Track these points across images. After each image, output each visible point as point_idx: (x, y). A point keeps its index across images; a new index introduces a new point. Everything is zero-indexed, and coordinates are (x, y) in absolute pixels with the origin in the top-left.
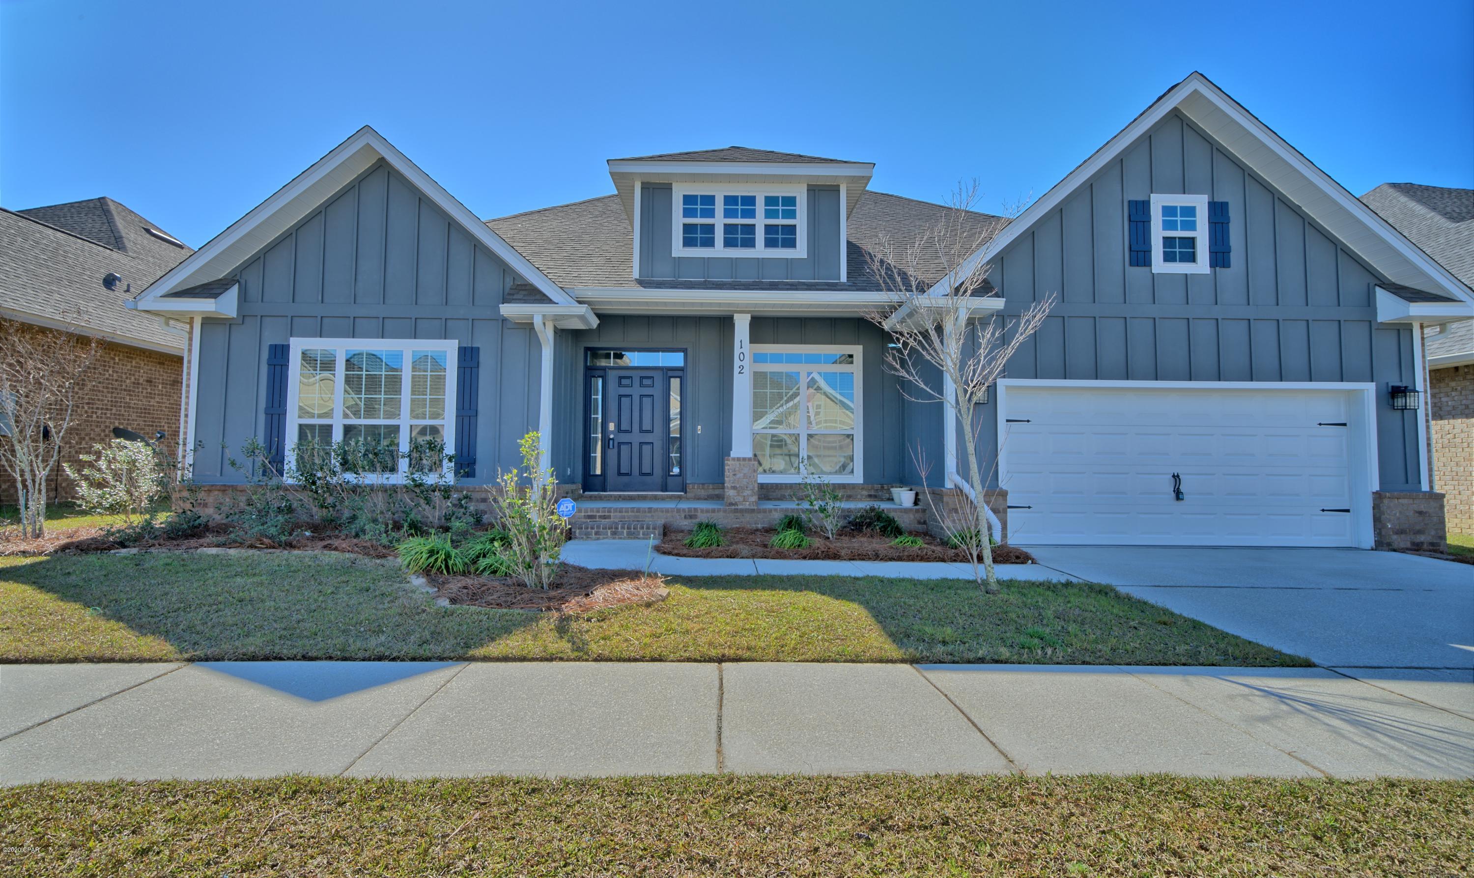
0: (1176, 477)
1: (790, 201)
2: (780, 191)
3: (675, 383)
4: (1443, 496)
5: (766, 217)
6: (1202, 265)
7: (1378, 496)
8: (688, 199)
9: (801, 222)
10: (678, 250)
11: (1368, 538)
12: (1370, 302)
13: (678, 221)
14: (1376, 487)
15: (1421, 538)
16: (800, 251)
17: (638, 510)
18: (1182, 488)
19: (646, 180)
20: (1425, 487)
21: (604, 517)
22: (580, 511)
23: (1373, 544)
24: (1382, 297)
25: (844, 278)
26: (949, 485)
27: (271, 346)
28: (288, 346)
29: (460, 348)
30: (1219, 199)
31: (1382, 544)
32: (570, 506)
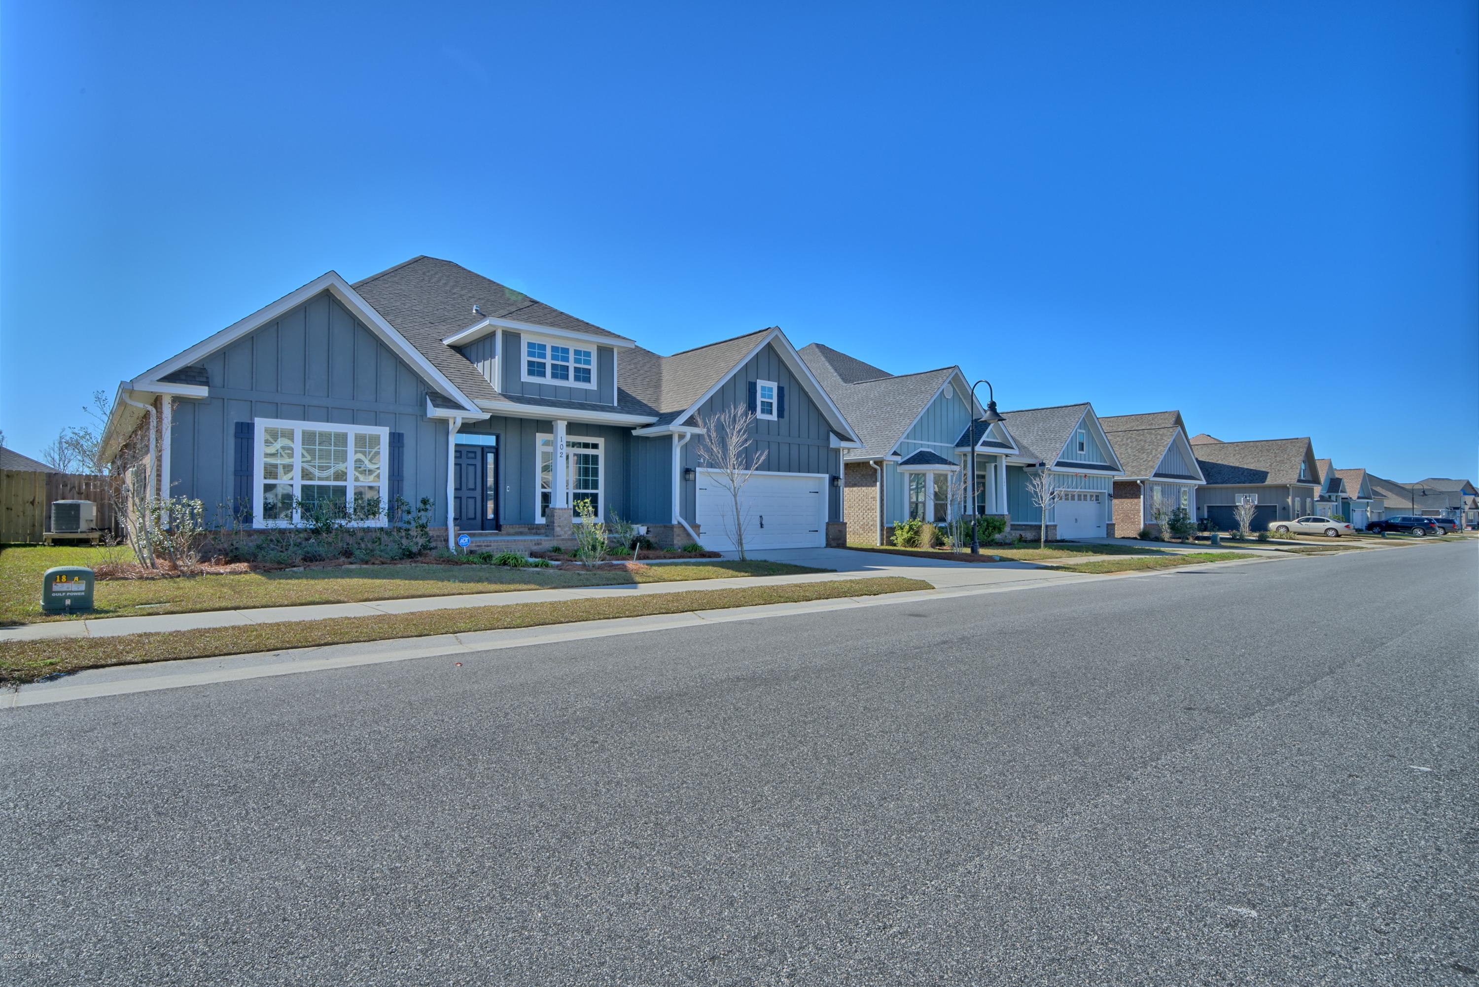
0: (761, 517)
1: (588, 354)
2: (583, 348)
3: (490, 457)
4: (846, 523)
5: (575, 362)
6: (774, 417)
7: (828, 524)
8: (531, 345)
9: (593, 367)
10: (525, 377)
11: (823, 543)
12: (828, 439)
13: (525, 359)
14: (827, 521)
15: (840, 542)
16: (593, 386)
17: (508, 541)
18: (763, 523)
19: (504, 329)
20: (841, 520)
21: (488, 546)
22: (472, 542)
23: (825, 545)
24: (832, 437)
25: (616, 404)
26: (674, 522)
27: (237, 424)
28: (253, 424)
29: (390, 434)
30: (781, 385)
31: (828, 545)
32: (466, 539)
